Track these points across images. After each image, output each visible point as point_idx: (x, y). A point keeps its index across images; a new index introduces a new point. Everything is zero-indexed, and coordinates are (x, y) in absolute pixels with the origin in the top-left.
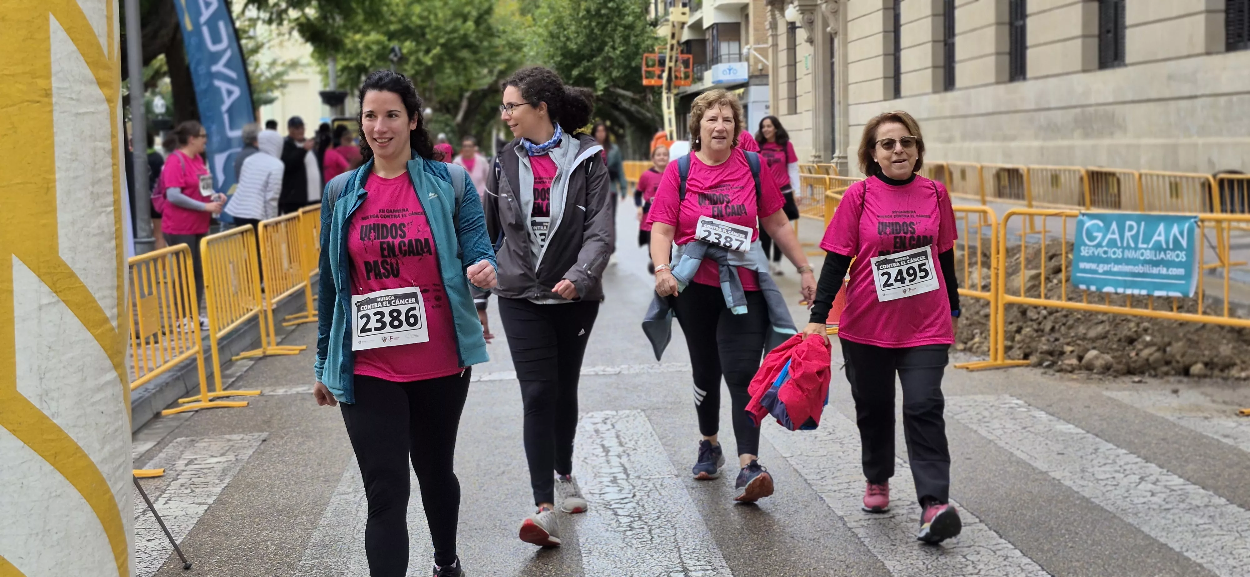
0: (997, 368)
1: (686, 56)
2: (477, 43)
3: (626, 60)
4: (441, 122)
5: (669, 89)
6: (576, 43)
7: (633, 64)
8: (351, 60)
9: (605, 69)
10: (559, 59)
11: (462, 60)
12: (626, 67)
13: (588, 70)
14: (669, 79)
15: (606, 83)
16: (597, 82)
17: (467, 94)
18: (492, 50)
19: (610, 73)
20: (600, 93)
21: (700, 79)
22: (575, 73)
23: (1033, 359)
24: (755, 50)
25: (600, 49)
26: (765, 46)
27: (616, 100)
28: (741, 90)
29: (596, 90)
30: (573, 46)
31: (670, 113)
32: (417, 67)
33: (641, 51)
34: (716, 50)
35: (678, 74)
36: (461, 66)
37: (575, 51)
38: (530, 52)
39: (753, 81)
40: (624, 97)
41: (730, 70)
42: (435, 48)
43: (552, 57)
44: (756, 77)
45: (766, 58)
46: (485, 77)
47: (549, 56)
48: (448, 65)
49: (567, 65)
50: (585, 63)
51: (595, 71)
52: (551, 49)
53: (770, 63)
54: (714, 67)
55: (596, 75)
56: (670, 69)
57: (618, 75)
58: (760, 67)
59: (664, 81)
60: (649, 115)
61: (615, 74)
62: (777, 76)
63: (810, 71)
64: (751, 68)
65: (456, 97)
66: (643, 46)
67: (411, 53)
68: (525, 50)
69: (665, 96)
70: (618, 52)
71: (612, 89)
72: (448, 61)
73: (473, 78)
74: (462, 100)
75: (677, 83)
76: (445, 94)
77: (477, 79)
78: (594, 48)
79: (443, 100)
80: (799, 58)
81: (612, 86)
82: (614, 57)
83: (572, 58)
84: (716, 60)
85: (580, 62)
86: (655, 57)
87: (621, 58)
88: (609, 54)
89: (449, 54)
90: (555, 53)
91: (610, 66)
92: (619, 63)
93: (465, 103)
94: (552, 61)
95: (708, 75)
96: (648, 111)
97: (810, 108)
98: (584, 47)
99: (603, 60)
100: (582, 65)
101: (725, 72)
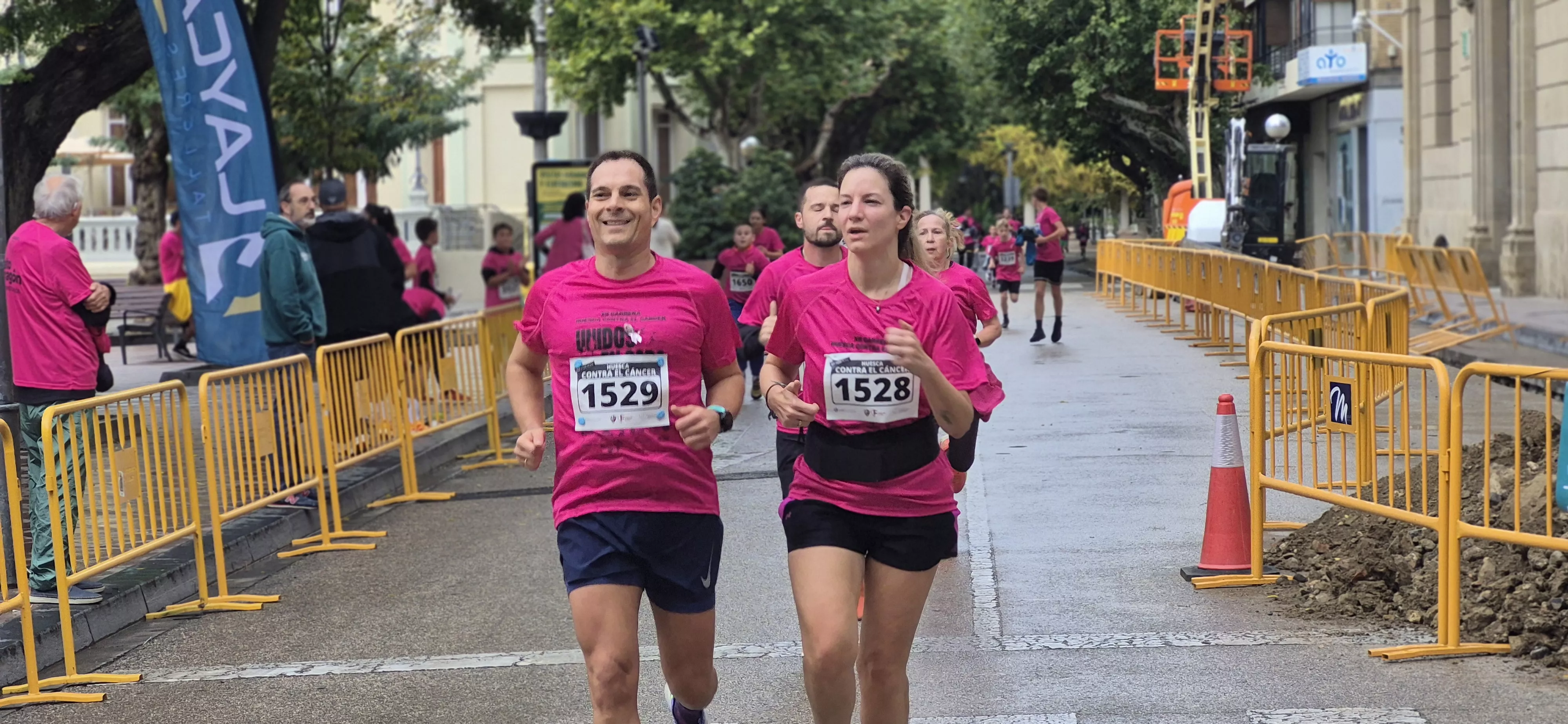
0: (1446, 658)
1: (1239, 34)
2: (841, 13)
3: (1131, 40)
4: (764, 163)
5: (1200, 98)
6: (1035, 10)
7: (1146, 50)
8: (605, 49)
9: (1092, 58)
10: (1003, 40)
11: (813, 46)
12: (1132, 55)
13: (1060, 61)
14: (1200, 80)
15: (1093, 85)
16: (1075, 84)
17: (833, 108)
18: (869, 25)
19: (1102, 66)
20: (1081, 104)
21: (1279, 76)
22: (1034, 66)
23: (1516, 642)
24: (1382, 19)
25: (1083, 21)
26: (1396, 11)
27: (1119, 117)
28: (1356, 98)
29: (1074, 99)
30: (1027, 15)
31: (1199, 145)
32: (724, 60)
33: (1160, 22)
34: (1308, 21)
35: (1220, 67)
36: (811, 57)
37: (1033, 24)
38: (951, 24)
39: (1378, 79)
40: (1128, 110)
41: (1331, 58)
42: (759, 24)
43: (991, 37)
44: (1382, 72)
45: (1397, 33)
46: (865, 74)
47: (983, 34)
48: (783, 55)
49: (1019, 50)
50: (1053, 48)
51: (1072, 62)
52: (989, 22)
53: (1404, 47)
54: (1300, 53)
55: (1074, 70)
56: (1202, 58)
57: (1116, 69)
58: (1391, 52)
59: (1191, 85)
60: (1179, 145)
61: (1111, 68)
62: (1418, 71)
63: (1468, 63)
64: (1374, 55)
65: (810, 114)
66: (1166, 13)
67: (714, 34)
68: (944, 22)
69: (1191, 111)
70: (1115, 26)
71: (1105, 97)
72: (784, 47)
73: (840, 78)
74: (822, 119)
75: (1221, 85)
76: (789, 108)
77: (850, 80)
78: (1070, 19)
79: (785, 119)
80: (1455, 36)
81: (1105, 91)
82: (1108, 35)
83: (1027, 37)
84: (1307, 39)
85: (1044, 46)
86: (1179, 36)
87: (1120, 37)
88: (1100, 30)
89: (786, 35)
90: (995, 29)
91: (1101, 53)
92: (1118, 47)
93: (828, 124)
94: (989, 44)
95: (1292, 68)
96: (1177, 139)
97: (1468, 134)
98: (1052, 16)
99: (1087, 41)
100: (1048, 52)
101: (1321, 63)
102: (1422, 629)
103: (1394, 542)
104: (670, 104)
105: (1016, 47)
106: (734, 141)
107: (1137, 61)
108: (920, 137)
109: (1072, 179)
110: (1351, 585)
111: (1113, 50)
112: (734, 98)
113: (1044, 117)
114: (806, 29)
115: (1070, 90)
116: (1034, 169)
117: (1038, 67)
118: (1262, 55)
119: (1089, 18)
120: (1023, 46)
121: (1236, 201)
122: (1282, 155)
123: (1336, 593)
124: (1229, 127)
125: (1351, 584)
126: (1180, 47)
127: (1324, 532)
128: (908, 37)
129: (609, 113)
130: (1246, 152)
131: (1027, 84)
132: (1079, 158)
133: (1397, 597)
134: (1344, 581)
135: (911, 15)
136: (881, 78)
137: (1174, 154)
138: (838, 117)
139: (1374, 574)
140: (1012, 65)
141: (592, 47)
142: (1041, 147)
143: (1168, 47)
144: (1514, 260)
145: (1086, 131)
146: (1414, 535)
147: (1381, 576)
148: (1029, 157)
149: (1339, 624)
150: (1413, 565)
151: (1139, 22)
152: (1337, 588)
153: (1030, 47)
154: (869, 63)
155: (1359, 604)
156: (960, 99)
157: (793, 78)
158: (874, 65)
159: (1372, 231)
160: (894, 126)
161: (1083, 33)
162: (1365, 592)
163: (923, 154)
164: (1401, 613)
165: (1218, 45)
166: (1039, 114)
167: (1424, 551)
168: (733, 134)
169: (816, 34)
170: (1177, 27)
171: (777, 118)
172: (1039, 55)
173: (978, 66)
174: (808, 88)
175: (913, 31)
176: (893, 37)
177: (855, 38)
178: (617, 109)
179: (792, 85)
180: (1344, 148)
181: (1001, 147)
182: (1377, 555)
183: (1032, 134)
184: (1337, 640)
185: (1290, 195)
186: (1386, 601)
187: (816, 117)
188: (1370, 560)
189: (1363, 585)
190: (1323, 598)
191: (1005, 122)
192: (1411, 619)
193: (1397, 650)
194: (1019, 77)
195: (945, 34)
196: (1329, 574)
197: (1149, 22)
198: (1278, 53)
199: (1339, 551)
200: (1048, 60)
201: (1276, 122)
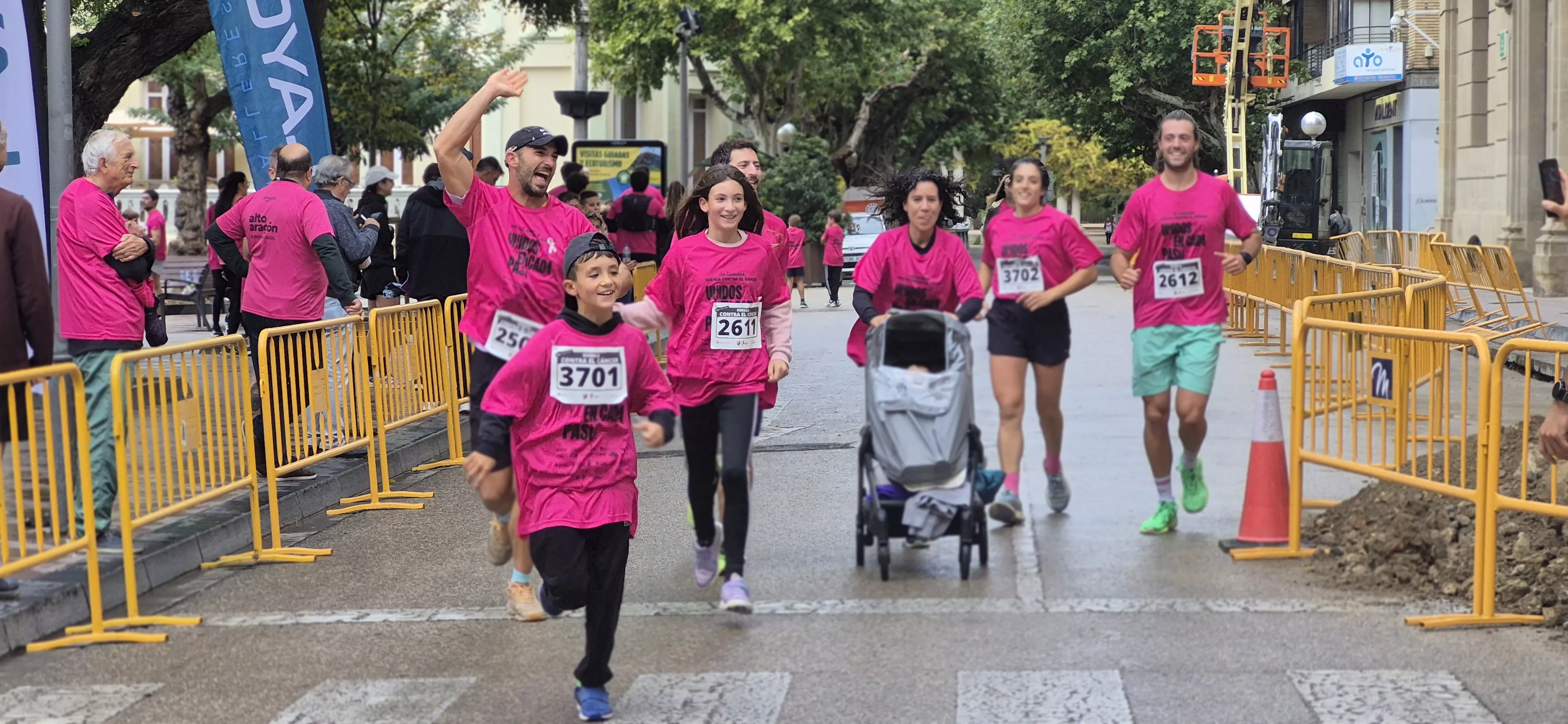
0: (1480, 627)
1: (1278, 30)
3: (1168, 35)
4: (800, 149)
5: (1237, 94)
7: (1184, 45)
8: (645, 32)
9: (1130, 52)
10: (1041, 32)
11: (852, 33)
12: (1169, 50)
13: (1097, 54)
14: (1238, 75)
15: (1130, 79)
16: (1112, 78)
17: (869, 98)
18: (908, 14)
19: (1139, 60)
20: (1116, 98)
21: (1316, 74)
22: (1071, 59)
23: (1550, 614)
24: (1419, 19)
25: (1121, 16)
26: (1435, 12)
28: (1393, 97)
29: (1110, 93)
30: (1068, 8)
31: (1235, 140)
32: (763, 46)
33: (1198, 18)
34: (1345, 19)
35: (1257, 63)
36: (850, 44)
37: (1071, 17)
38: (989, 15)
39: (1414, 79)
41: (1368, 57)
43: (1029, 29)
44: (1420, 71)
45: (1435, 33)
46: (903, 63)
47: (1022, 26)
48: (822, 42)
49: (1057, 43)
50: (1091, 41)
51: (1109, 56)
52: (1028, 14)
53: (1441, 48)
54: (1336, 51)
55: (1112, 64)
56: (1240, 53)
57: (1153, 64)
59: (1228, 81)
60: (1214, 141)
61: (1148, 62)
62: (1455, 72)
63: (1505, 64)
64: (1410, 54)
65: (847, 103)
66: (1204, 9)
67: (754, 19)
68: (982, 13)
69: (1228, 106)
70: (1154, 21)
71: (1140, 91)
72: (823, 34)
73: (877, 67)
74: (859, 108)
75: (1257, 81)
76: (826, 96)
77: (887, 70)
78: (1109, 13)
79: (822, 106)
80: (1492, 38)
81: (1141, 85)
82: (1146, 29)
83: (1065, 30)
84: (1345, 37)
85: (1082, 40)
86: (1217, 32)
87: (1158, 31)
88: (1138, 23)
89: (825, 23)
90: (1033, 21)
91: (1138, 48)
92: (1156, 41)
93: (864, 113)
94: (1027, 36)
95: (1329, 66)
96: (1212, 135)
97: (1504, 135)
98: (1090, 9)
99: (1125, 35)
100: (1085, 45)
101: (1358, 62)
102: (1457, 601)
103: (1430, 518)
104: (708, 88)
105: (1054, 39)
106: (771, 127)
107: (1174, 56)
108: (955, 129)
109: (1106, 175)
110: (1388, 558)
111: (1150, 44)
112: (771, 85)
113: (1079, 111)
114: (845, 17)
115: (1107, 83)
116: (1068, 163)
117: (1075, 59)
118: (1299, 51)
119: (1128, 12)
120: (1061, 39)
121: (1271, 196)
122: (1318, 151)
123: (1372, 566)
124: (1267, 123)
125: (1387, 556)
126: (1218, 42)
127: (1361, 508)
128: (946, 28)
129: (647, 96)
130: (1282, 148)
131: (1063, 76)
132: (1113, 154)
133: (1433, 571)
134: (1381, 554)
135: (949, 6)
136: (918, 67)
137: (1209, 150)
138: (874, 106)
139: (1410, 546)
140: (1049, 57)
141: (631, 30)
142: (1076, 142)
143: (1206, 43)
144: (1547, 259)
145: (1120, 127)
146: (1450, 511)
147: (1417, 549)
148: (1063, 153)
149: (1376, 595)
150: (1448, 539)
151: (1177, 17)
152: (1374, 561)
153: (1068, 40)
154: (907, 52)
155: (1395, 576)
156: (997, 91)
157: (831, 65)
158: (911, 54)
159: (1405, 230)
160: (929, 116)
161: (1121, 27)
162: (1402, 564)
163: (958, 145)
164: (1437, 586)
165: (1255, 41)
166: (1075, 107)
167: (1460, 527)
168: (771, 120)
169: (854, 22)
170: (1216, 22)
171: (815, 106)
172: (1077, 48)
173: (1013, 58)
174: (846, 76)
175: (951, 21)
176: (932, 27)
177: (893, 27)
178: (654, 92)
179: (828, 73)
180: (1379, 147)
181: (1035, 141)
182: (1414, 529)
183: (1067, 129)
184: (1374, 609)
185: (1325, 191)
186: (1422, 574)
187: (852, 105)
188: (1406, 534)
189: (1400, 557)
190: (1360, 570)
191: (1040, 116)
192: (1446, 591)
193: (1433, 618)
194: (1055, 71)
195: (983, 25)
196: (1366, 547)
197: (1187, 17)
198: (1314, 51)
199: (1375, 526)
200: (1085, 53)
201: (1312, 120)
